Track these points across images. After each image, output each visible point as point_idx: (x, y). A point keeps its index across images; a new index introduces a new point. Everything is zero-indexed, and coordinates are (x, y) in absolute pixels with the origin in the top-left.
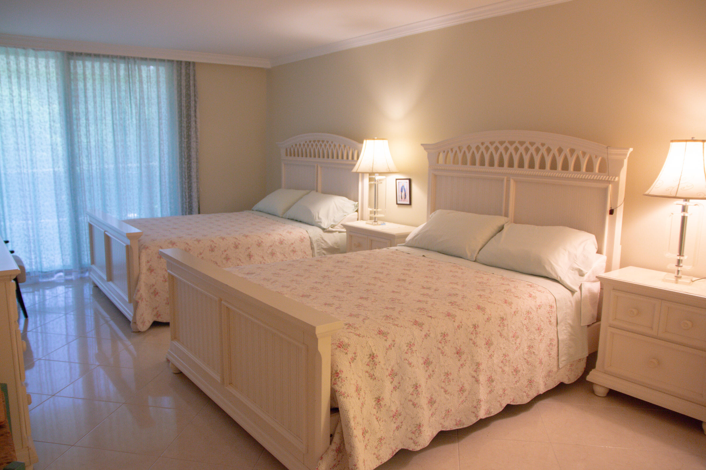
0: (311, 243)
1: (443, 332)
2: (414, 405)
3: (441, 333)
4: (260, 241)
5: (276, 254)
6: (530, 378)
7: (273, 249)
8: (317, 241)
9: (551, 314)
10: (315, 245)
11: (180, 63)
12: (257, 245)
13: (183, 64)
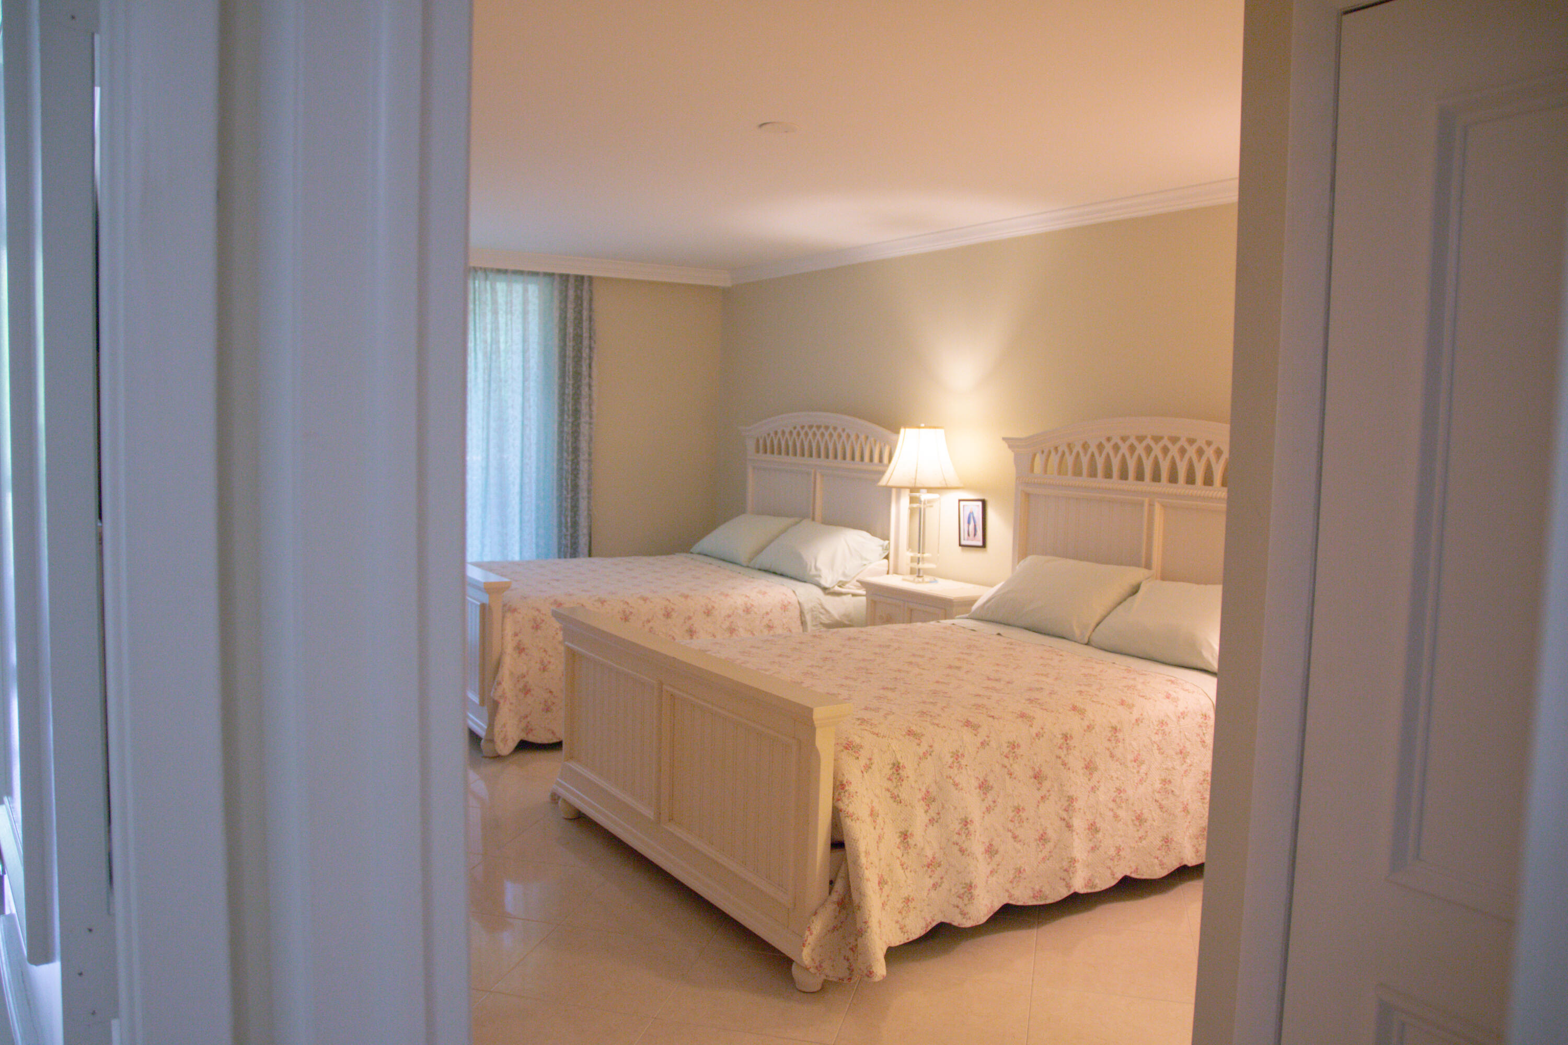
0: (802, 613)
1: (1011, 740)
2: (962, 851)
3: (1009, 742)
4: (710, 607)
5: (738, 630)
6: (1167, 835)
7: (732, 622)
8: (812, 610)
9: (1204, 729)
10: (808, 618)
11: (565, 278)
12: (705, 613)
13: (572, 280)
